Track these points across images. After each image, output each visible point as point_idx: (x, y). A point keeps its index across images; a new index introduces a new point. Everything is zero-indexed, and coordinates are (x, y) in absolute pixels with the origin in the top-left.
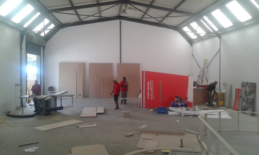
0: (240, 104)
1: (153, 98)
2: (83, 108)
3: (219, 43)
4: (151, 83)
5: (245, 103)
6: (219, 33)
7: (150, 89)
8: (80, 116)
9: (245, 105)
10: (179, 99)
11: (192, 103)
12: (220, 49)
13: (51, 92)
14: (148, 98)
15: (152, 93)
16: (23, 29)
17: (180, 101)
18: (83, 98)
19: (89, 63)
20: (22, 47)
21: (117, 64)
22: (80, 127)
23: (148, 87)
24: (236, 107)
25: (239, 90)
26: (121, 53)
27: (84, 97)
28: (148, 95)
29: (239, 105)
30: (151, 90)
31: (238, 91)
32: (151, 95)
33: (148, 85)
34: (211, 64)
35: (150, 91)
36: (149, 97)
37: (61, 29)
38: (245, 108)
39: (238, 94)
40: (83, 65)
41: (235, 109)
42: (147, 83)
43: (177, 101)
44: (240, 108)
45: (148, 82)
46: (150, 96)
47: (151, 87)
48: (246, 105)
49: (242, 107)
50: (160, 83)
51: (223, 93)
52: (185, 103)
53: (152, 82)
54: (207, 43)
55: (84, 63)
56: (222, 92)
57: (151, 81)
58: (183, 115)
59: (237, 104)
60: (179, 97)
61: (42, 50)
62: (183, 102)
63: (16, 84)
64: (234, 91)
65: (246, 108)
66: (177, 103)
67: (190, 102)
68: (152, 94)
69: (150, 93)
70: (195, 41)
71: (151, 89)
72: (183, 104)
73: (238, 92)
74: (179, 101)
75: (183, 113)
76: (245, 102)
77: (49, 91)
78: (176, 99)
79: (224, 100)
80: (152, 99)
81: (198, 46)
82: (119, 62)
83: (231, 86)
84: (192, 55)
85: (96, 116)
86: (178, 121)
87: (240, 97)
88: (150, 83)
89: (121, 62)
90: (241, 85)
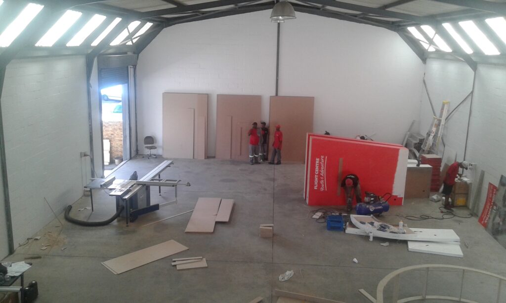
0: (492, 218)
1: (325, 188)
2: (198, 199)
3: (473, 78)
4: (323, 161)
5: (499, 220)
6: (474, 59)
7: (320, 172)
8: (186, 231)
9: (499, 223)
10: (372, 199)
11: (402, 198)
12: (472, 92)
13: (149, 145)
14: (316, 188)
15: (324, 179)
16: (90, 51)
17: (375, 201)
18: (205, 159)
19: (218, 95)
20: (90, 84)
21: (271, 96)
22: (178, 267)
23: (317, 168)
24: (485, 220)
25: (494, 187)
26: (279, 76)
27: (208, 157)
28: (316, 183)
29: (489, 218)
30: (322, 174)
31: (493, 189)
32: (322, 182)
33: (317, 165)
34: (453, 114)
35: (319, 175)
36: (317, 186)
37: (165, 29)
38: (498, 228)
39: (493, 196)
40: (205, 98)
41: (483, 222)
42: (315, 161)
43: (368, 203)
44: (490, 225)
45: (318, 160)
46: (319, 185)
47: (322, 168)
48: (501, 223)
49: (493, 225)
50: (341, 160)
51: (466, 183)
52: (383, 205)
53: (324, 159)
54: (453, 68)
55: (208, 94)
56: (465, 179)
57: (322, 157)
58: (371, 239)
59: (487, 214)
60: (372, 195)
61: (131, 70)
62: (380, 204)
63: (81, 153)
64: (486, 187)
65: (500, 229)
66: (368, 206)
67: (398, 197)
68: (324, 182)
69: (319, 180)
70: (432, 56)
71: (322, 171)
72: (380, 207)
73: (493, 191)
74: (372, 202)
75: (371, 235)
76: (500, 217)
77: (145, 143)
78: (365, 198)
79: (467, 194)
80: (322, 189)
81: (435, 66)
82: (274, 94)
83: (483, 174)
84: (424, 82)
85: (212, 231)
86: (355, 260)
87: (495, 204)
88: (320, 161)
89: (277, 94)
90: (499, 181)
